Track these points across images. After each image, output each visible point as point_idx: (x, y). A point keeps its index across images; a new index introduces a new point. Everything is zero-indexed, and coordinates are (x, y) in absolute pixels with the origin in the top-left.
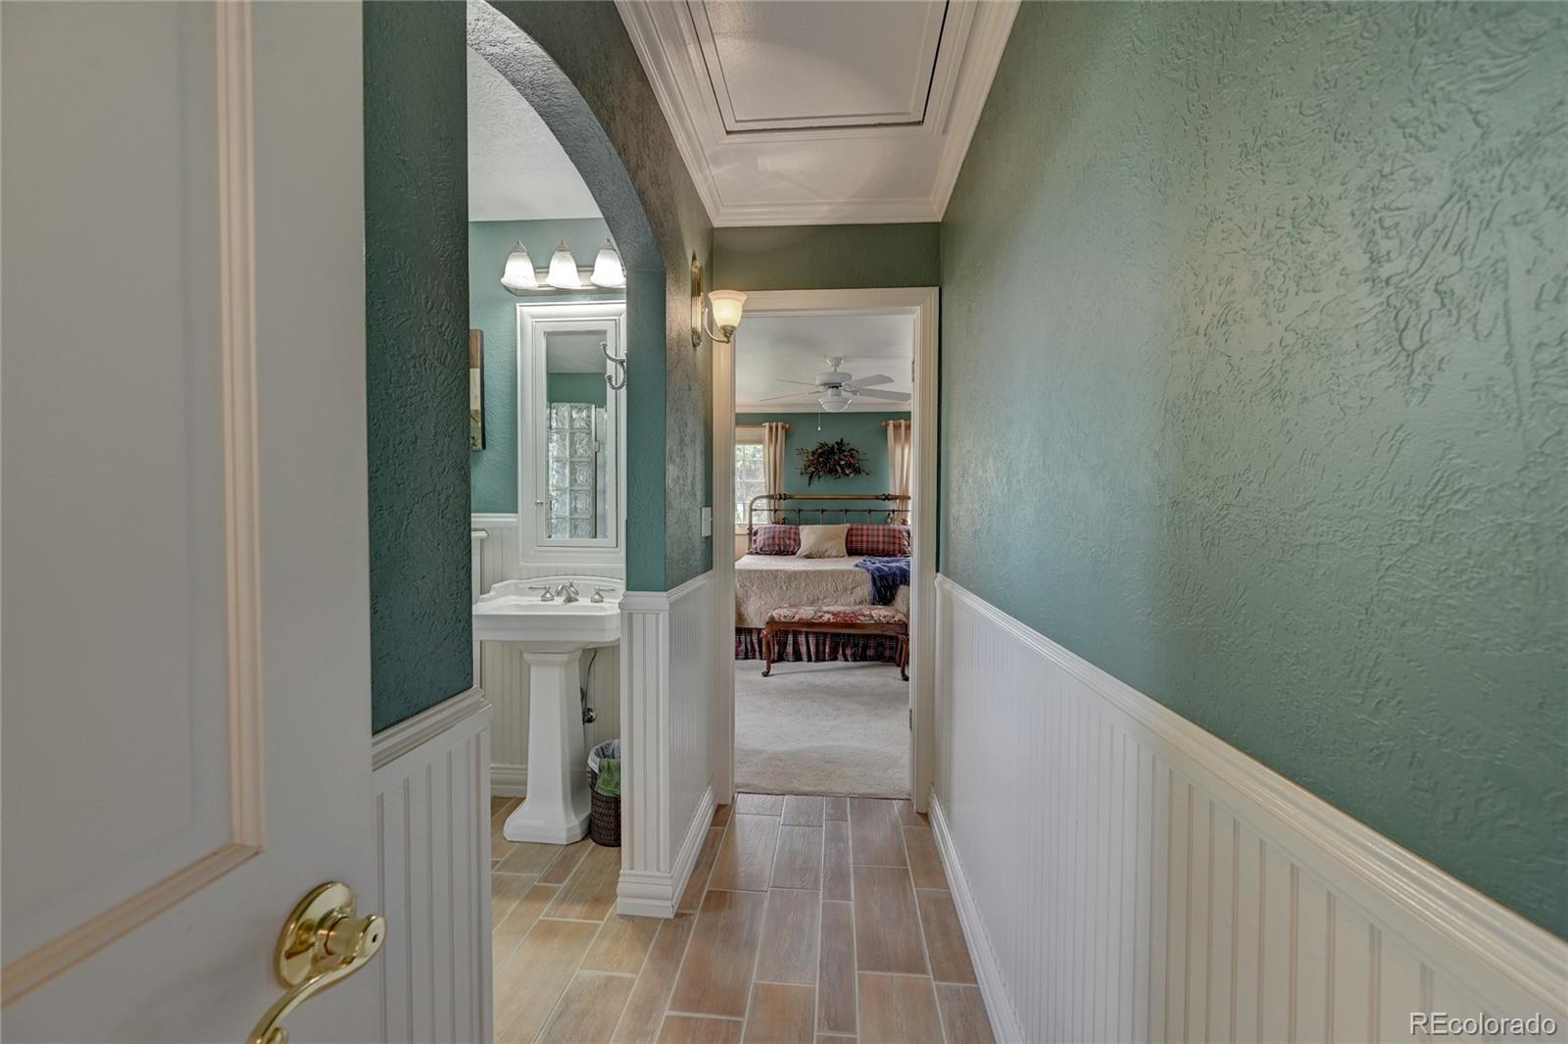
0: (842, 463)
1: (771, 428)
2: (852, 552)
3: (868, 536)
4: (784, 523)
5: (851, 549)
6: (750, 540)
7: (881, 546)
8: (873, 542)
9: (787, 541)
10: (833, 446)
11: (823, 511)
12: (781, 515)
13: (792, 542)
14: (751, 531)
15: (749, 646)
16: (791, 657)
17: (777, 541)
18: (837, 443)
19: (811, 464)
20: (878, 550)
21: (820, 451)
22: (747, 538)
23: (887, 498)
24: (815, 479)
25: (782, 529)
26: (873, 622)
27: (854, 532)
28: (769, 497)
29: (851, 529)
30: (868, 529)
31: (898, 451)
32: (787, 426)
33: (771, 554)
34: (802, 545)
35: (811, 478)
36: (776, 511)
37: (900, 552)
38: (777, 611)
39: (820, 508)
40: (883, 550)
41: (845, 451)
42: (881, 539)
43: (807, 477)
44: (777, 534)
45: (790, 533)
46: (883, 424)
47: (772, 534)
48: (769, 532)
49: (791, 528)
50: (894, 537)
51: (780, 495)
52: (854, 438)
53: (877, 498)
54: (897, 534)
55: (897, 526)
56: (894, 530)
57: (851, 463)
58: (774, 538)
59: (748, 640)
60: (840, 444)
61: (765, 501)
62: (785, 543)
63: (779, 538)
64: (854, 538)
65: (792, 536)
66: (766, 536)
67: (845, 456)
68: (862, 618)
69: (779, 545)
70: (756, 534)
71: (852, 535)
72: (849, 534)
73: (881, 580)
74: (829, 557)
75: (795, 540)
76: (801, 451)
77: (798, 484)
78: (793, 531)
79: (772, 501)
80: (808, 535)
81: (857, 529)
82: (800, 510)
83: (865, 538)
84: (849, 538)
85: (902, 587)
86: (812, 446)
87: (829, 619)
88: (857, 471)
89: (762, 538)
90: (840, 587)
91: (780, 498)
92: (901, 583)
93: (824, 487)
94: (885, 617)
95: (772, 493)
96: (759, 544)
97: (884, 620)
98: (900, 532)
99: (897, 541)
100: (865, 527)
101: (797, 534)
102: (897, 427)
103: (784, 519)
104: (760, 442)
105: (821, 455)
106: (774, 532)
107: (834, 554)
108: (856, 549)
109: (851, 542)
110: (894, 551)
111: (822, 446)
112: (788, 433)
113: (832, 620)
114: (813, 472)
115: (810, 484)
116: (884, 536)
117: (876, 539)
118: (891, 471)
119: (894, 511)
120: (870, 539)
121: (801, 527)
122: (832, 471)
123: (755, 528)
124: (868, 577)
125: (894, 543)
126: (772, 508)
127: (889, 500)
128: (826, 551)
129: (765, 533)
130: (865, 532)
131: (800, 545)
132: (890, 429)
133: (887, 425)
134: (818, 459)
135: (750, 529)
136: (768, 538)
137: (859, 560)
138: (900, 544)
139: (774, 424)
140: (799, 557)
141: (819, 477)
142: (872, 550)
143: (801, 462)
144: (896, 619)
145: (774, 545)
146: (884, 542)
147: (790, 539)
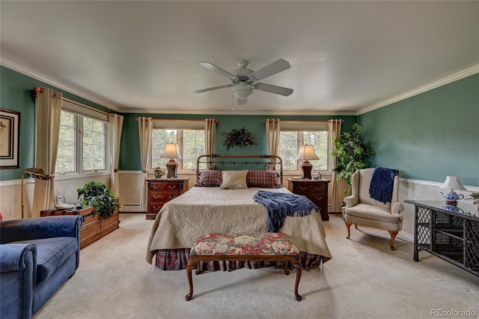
0: (244, 139)
1: (208, 121)
2: (250, 185)
3: (258, 176)
4: (215, 169)
5: (249, 183)
6: (198, 177)
7: (265, 182)
8: (260, 180)
9: (216, 179)
10: (239, 131)
11: (234, 163)
12: (214, 165)
13: (218, 180)
14: (198, 173)
15: (183, 260)
16: (212, 268)
17: (210, 179)
18: (241, 129)
19: (229, 139)
20: (263, 184)
21: (233, 133)
22: (196, 176)
23: (266, 157)
24: (231, 147)
25: (213, 173)
26: (274, 254)
27: (251, 174)
28: (208, 156)
29: (249, 173)
30: (257, 173)
31: (271, 134)
32: (217, 120)
33: (206, 186)
34: (223, 181)
35: (228, 147)
36: (211, 163)
37: (274, 185)
38: (198, 246)
39: (233, 161)
40: (266, 184)
41: (245, 133)
42: (264, 178)
43: (227, 146)
44: (210, 175)
45: (217, 175)
46: (264, 120)
47: (207, 176)
48: (206, 174)
49: (218, 172)
50: (271, 177)
51: (213, 155)
52: (250, 128)
53: (261, 157)
54: (272, 175)
55: (271, 171)
56: (271, 174)
57: (248, 140)
58: (208, 177)
59: (182, 256)
60: (243, 130)
61: (205, 158)
62: (214, 180)
63: (211, 178)
64: (250, 178)
65: (218, 176)
66: (205, 176)
67: (245, 136)
68: (265, 251)
69: (211, 181)
70: (200, 175)
71: (249, 176)
72: (248, 175)
73: (274, 213)
74: (238, 188)
75: (220, 179)
76: (224, 134)
77: (222, 150)
78: (219, 173)
79: (209, 158)
80: (226, 176)
81: (252, 173)
82: (223, 163)
83: (256, 178)
84: (248, 178)
85: (288, 217)
86: (229, 131)
87: (240, 252)
88: (251, 143)
89: (202, 177)
90: (246, 218)
91: (213, 157)
92: (287, 215)
93: (235, 151)
94: (283, 250)
95: (209, 154)
96: (201, 181)
97: (282, 253)
98: (274, 174)
99: (273, 179)
100: (256, 172)
101: (221, 175)
102: (271, 122)
103: (215, 167)
104: (203, 128)
105: (234, 135)
106: (209, 174)
107: (241, 187)
108: (252, 184)
109: (249, 180)
110: (271, 184)
111: (234, 131)
112: (217, 125)
113: (241, 254)
114: (230, 144)
115: (228, 150)
116: (266, 176)
117: (262, 178)
118: (267, 143)
119: (269, 163)
120: (259, 178)
121: (223, 172)
122: (239, 143)
123: (200, 171)
124: (265, 210)
125: (271, 180)
126: (209, 161)
127: (267, 158)
128: (236, 185)
129: (204, 175)
130: (256, 174)
131: (222, 181)
132: (267, 124)
133: (266, 121)
134: (232, 137)
135: (198, 171)
136: (206, 178)
137: (255, 191)
138: (274, 181)
139: (210, 120)
140: (222, 189)
141: (233, 146)
142: (260, 184)
143: (223, 139)
144: (292, 251)
145: (208, 181)
146: (266, 180)
147: (217, 178)
